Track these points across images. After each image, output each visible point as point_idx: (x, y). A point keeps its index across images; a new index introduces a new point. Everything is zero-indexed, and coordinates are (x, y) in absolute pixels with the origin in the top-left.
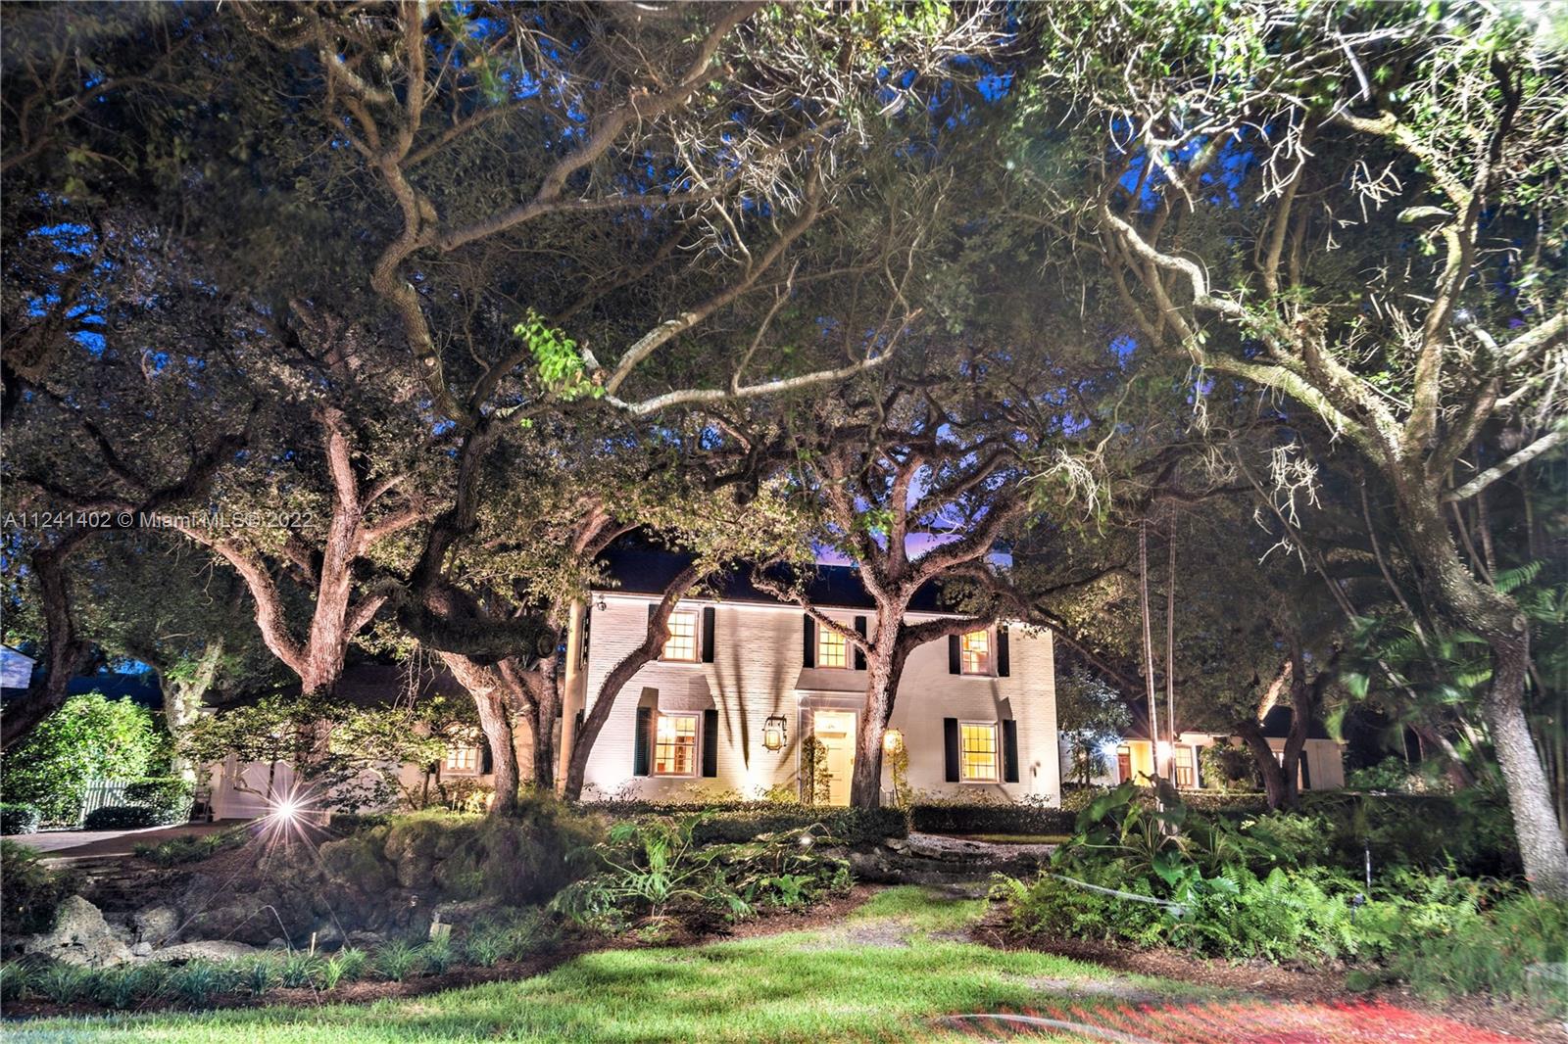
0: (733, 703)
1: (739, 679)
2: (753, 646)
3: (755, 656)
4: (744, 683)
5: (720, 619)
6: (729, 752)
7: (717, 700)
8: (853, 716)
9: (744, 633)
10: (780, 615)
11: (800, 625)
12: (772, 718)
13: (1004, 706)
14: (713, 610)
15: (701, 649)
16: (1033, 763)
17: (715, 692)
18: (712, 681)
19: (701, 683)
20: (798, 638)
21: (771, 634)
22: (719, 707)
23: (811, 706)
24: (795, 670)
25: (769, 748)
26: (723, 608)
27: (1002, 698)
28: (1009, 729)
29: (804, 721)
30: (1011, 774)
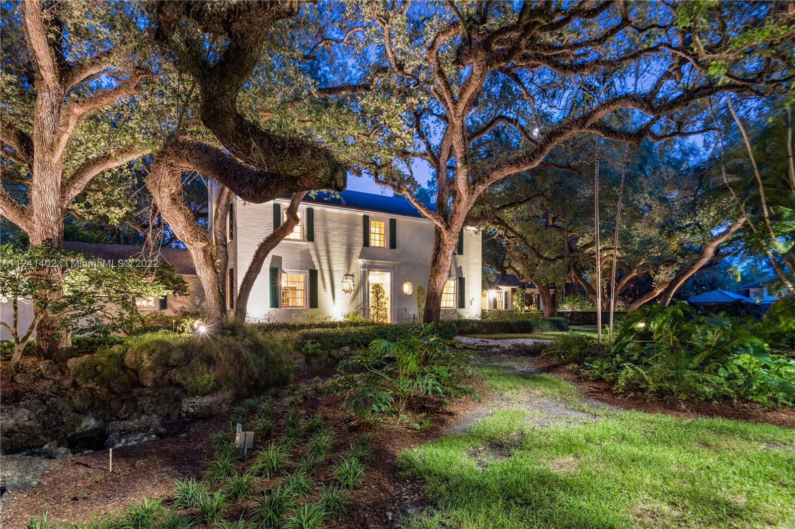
0: (325, 267)
1: (328, 252)
2: (336, 233)
3: (336, 239)
4: (332, 254)
5: (316, 216)
6: (324, 294)
7: (316, 264)
8: (389, 274)
9: (331, 225)
10: (351, 215)
11: (361, 222)
12: (347, 275)
13: (459, 270)
14: (312, 210)
15: (306, 233)
16: (471, 299)
17: (314, 259)
18: (313, 253)
19: (306, 253)
20: (360, 229)
21: (345, 226)
22: (317, 268)
23: (368, 268)
24: (358, 249)
25: (346, 292)
26: (317, 208)
27: (459, 266)
28: (461, 282)
29: (365, 276)
30: (461, 303)
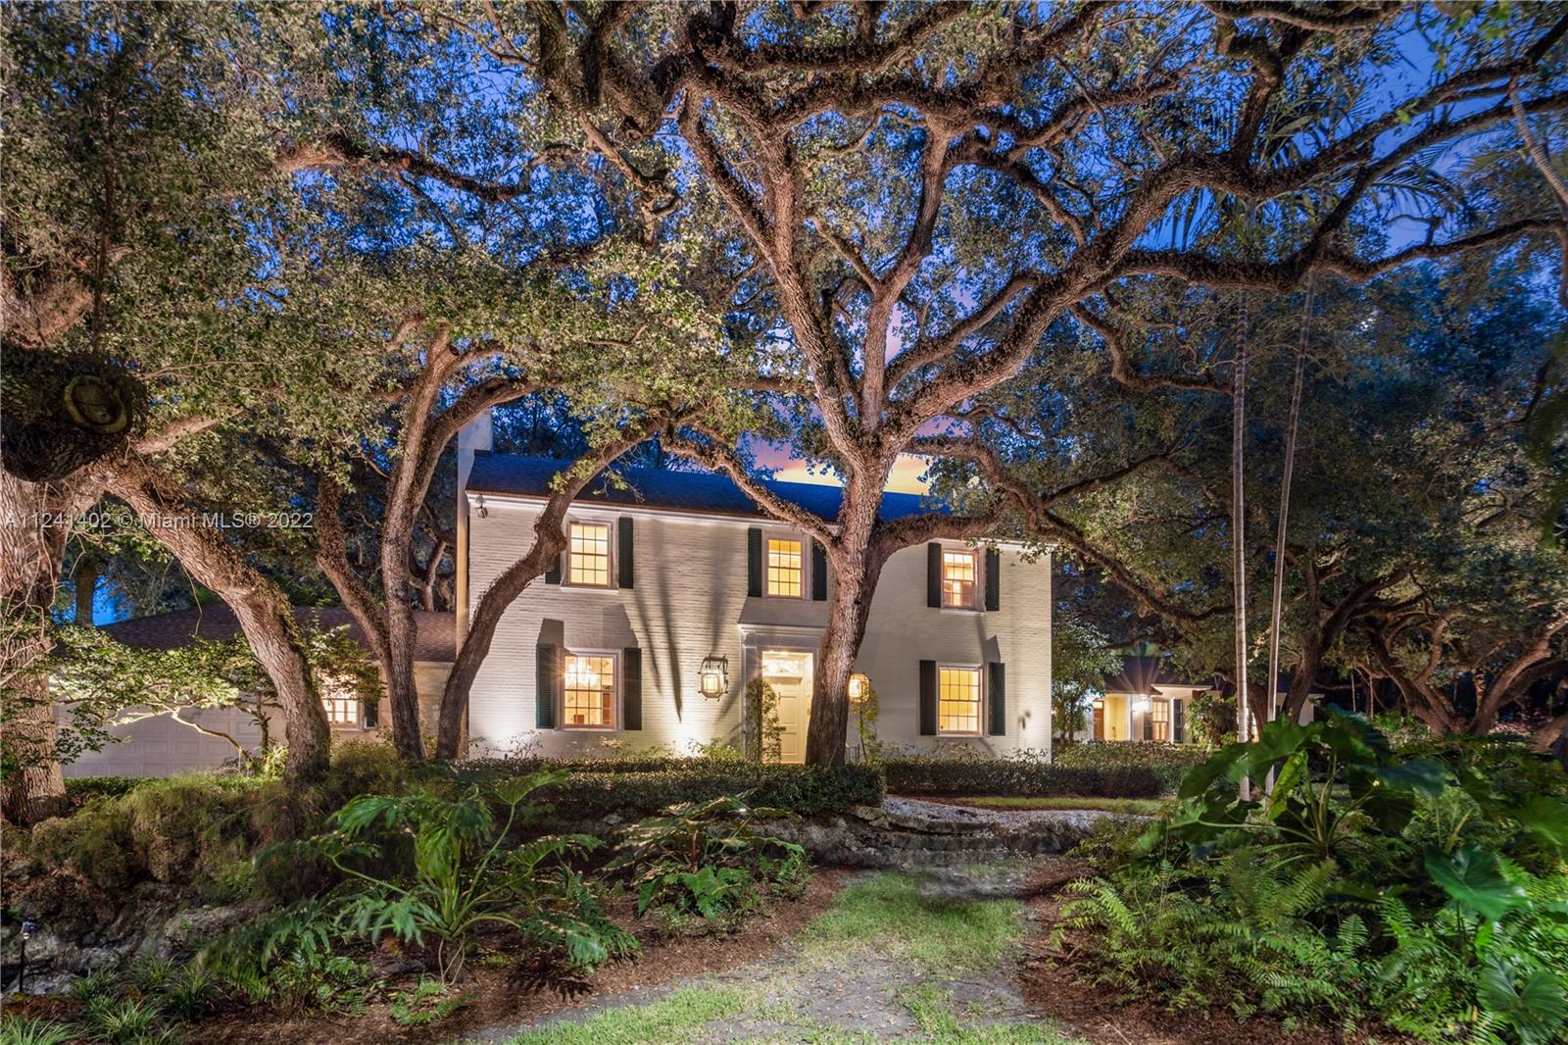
0: (660, 641)
1: (667, 611)
2: (685, 568)
3: (687, 581)
4: (675, 614)
5: (640, 535)
6: (657, 701)
7: (640, 635)
8: (810, 656)
9: (672, 552)
10: (719, 530)
11: (743, 543)
12: (709, 659)
13: (991, 646)
14: (630, 521)
15: (616, 571)
16: (1021, 713)
17: (636, 625)
18: (632, 612)
19: (618, 614)
20: (741, 559)
21: (703, 553)
22: (642, 644)
23: (757, 645)
24: (738, 601)
25: (708, 695)
26: (642, 517)
27: (989, 636)
28: (996, 675)
29: (751, 662)
30: (996, 723)
